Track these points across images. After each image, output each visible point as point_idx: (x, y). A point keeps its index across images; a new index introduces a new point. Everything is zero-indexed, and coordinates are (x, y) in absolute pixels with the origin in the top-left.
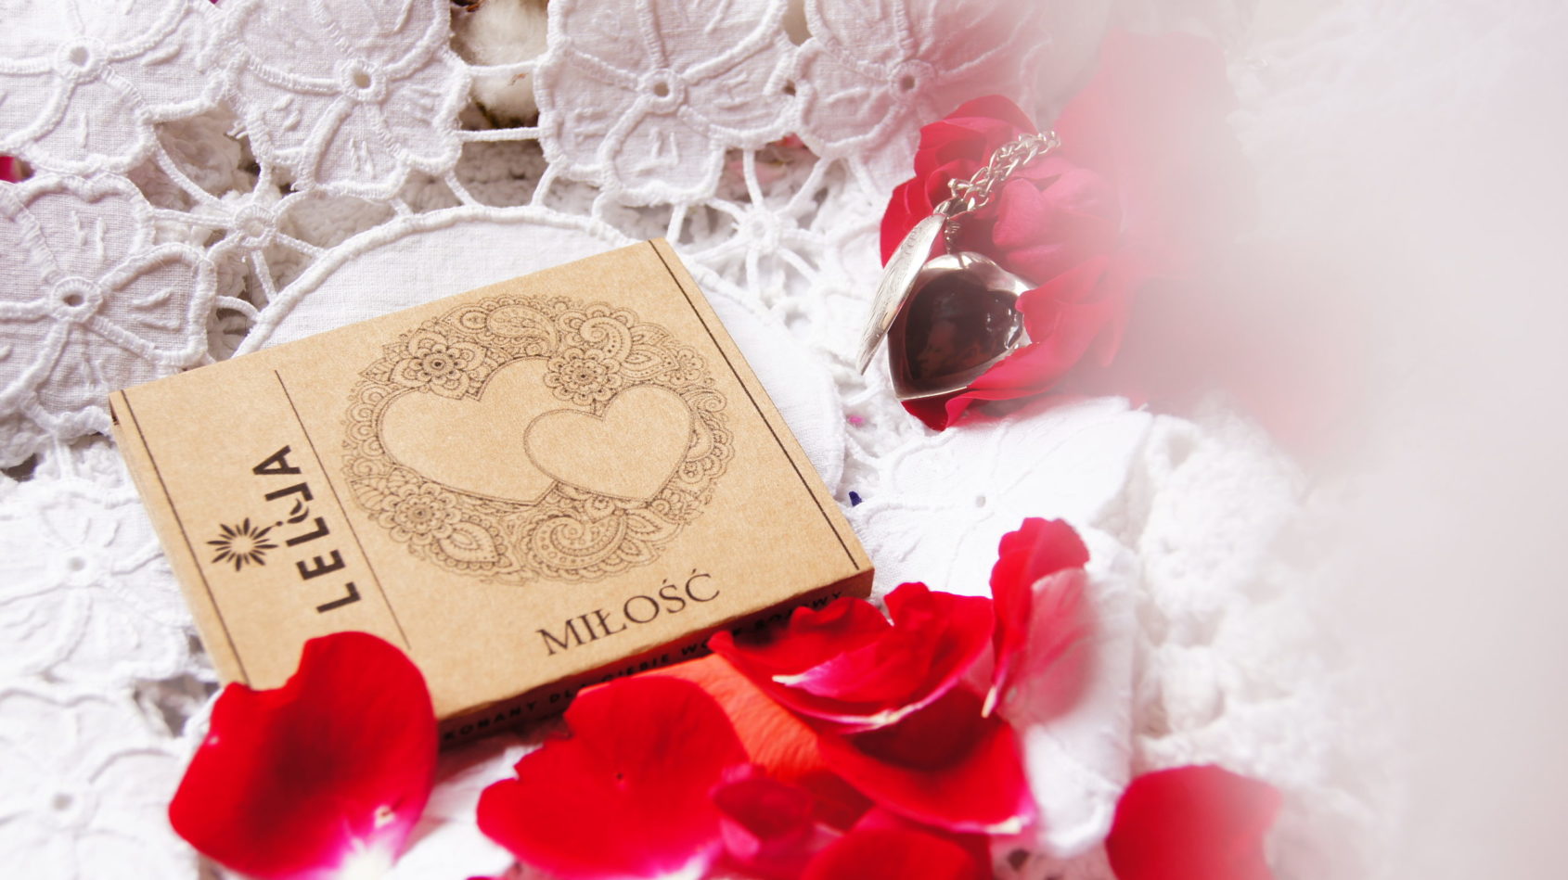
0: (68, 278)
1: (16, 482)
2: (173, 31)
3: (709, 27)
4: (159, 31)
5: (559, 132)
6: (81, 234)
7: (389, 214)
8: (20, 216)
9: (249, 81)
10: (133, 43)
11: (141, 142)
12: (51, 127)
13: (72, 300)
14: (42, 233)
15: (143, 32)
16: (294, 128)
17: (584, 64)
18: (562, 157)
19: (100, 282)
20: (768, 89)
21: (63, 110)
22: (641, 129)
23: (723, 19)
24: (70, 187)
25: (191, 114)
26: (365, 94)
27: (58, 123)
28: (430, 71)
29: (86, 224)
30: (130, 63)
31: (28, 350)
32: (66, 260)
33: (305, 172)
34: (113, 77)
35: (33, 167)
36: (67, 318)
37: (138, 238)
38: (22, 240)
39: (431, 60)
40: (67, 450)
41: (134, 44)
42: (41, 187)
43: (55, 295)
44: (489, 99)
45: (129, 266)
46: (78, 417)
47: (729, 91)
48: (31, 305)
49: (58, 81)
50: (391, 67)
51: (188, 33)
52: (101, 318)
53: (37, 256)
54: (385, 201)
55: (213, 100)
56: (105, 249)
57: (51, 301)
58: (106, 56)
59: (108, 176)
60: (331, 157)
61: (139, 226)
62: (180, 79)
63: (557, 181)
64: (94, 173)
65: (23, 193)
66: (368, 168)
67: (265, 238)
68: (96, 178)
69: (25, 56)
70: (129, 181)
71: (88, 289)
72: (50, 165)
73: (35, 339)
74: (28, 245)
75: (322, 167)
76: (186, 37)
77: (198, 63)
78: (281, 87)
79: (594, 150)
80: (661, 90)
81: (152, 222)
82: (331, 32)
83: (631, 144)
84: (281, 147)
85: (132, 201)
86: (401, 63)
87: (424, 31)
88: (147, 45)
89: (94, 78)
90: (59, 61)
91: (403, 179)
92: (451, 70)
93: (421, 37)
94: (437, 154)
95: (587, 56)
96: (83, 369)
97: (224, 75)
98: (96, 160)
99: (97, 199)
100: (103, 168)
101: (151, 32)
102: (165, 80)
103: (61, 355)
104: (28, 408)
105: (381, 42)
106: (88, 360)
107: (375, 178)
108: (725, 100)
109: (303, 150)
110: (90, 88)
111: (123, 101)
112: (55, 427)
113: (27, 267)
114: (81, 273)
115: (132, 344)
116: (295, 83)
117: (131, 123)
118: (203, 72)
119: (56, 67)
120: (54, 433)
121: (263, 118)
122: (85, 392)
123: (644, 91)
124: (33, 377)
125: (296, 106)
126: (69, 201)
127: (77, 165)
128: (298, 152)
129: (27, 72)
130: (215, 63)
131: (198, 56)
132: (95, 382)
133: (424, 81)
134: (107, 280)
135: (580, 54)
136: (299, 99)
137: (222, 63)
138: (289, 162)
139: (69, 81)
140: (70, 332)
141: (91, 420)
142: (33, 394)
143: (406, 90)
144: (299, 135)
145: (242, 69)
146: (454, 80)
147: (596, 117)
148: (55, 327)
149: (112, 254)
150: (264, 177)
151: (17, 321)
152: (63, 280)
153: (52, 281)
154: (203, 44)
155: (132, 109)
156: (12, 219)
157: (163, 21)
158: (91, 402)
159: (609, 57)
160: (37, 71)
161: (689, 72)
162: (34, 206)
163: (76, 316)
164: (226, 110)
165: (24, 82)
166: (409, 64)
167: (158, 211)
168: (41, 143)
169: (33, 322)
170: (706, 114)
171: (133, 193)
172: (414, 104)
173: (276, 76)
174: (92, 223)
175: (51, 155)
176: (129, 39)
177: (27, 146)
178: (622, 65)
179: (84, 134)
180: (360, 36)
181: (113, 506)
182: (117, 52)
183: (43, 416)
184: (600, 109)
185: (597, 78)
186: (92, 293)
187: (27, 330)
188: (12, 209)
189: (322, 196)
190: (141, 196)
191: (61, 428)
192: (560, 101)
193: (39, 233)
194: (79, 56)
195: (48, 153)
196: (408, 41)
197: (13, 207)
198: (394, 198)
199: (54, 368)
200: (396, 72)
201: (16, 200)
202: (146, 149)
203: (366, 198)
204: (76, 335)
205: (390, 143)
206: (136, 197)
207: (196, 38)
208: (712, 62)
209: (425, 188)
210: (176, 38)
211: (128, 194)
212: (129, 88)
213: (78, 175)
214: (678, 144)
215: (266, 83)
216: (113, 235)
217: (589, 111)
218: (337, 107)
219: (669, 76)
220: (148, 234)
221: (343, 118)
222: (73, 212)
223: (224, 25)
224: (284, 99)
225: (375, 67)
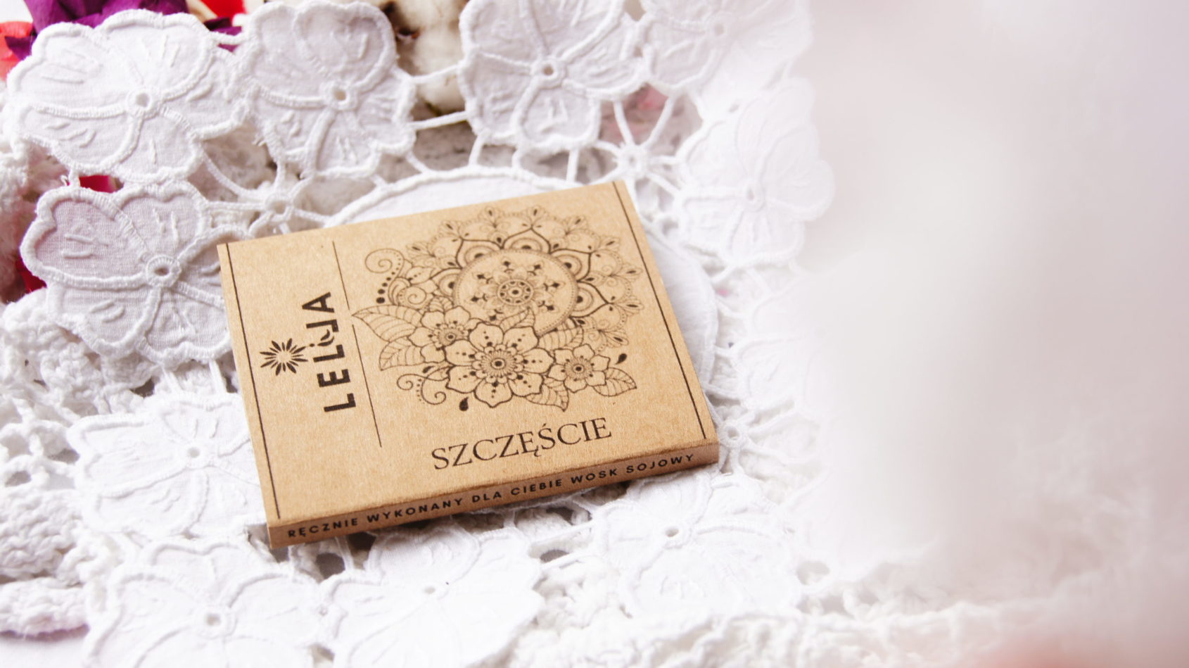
0: (156, 256)
1: (142, 398)
2: (205, 75)
3: (574, 22)
4: (195, 76)
5: (481, 112)
6: (161, 225)
7: (372, 187)
8: (118, 216)
9: (262, 104)
10: (178, 86)
11: (192, 157)
12: (130, 152)
13: (162, 271)
14: (135, 227)
15: (184, 78)
16: (297, 134)
17: (491, 61)
18: (487, 130)
19: (178, 258)
20: (624, 55)
21: (137, 139)
22: (538, 101)
23: (582, 15)
24: (149, 192)
25: (227, 131)
26: (343, 104)
27: (135, 149)
28: (388, 84)
29: (165, 217)
30: (178, 101)
31: (135, 309)
32: (153, 244)
33: (309, 164)
34: (168, 112)
35: (121, 181)
36: (159, 285)
37: (201, 224)
38: (121, 233)
39: (386, 76)
40: (172, 375)
41: (180, 87)
42: (129, 195)
43: (149, 269)
44: (432, 98)
45: (197, 245)
46: (177, 351)
47: (596, 62)
48: (133, 278)
49: (130, 119)
50: (359, 84)
51: (216, 74)
52: (182, 283)
53: (133, 243)
54: (367, 179)
55: (239, 120)
56: (179, 234)
57: (146, 274)
58: (161, 98)
59: (175, 182)
60: (326, 152)
61: (200, 215)
62: (214, 108)
63: (485, 147)
64: (165, 181)
65: (118, 200)
66: (352, 156)
67: (287, 215)
68: (166, 184)
69: (104, 104)
70: (189, 184)
71: (171, 263)
72: (134, 178)
73: (138, 301)
74: (125, 237)
75: (321, 158)
76: (215, 78)
77: (226, 95)
78: (285, 107)
79: (507, 121)
80: (548, 71)
81: (209, 212)
82: (315, 63)
83: (534, 112)
84: (290, 148)
85: (193, 198)
86: (365, 80)
87: (378, 56)
88: (189, 87)
89: (155, 114)
90: (129, 105)
91: (377, 161)
92: (400, 81)
93: (376, 61)
94: (398, 141)
95: (492, 56)
96: (175, 318)
97: (245, 102)
98: (165, 171)
99: (169, 199)
100: (170, 177)
101: (191, 76)
102: (205, 110)
103: (158, 310)
104: (142, 348)
105: (350, 67)
106: (177, 312)
107: (357, 163)
108: (594, 70)
109: (306, 149)
110: (153, 121)
111: (178, 128)
112: (161, 360)
113: (127, 251)
114: (165, 252)
115: (205, 298)
116: (294, 102)
117: (185, 143)
118: (229, 102)
119: (127, 109)
120: (161, 364)
121: (276, 130)
122: (179, 333)
123: (536, 73)
124: (142, 327)
125: (297, 118)
126: (151, 203)
127: (151, 176)
128: (303, 150)
129: (108, 115)
130: (237, 94)
131: (225, 90)
132: (184, 326)
133: (382, 91)
134: (183, 256)
135: (488, 56)
136: (298, 115)
137: (242, 94)
138: (297, 159)
139: (138, 118)
140: (162, 295)
141: (186, 352)
142: (144, 338)
143: (372, 99)
144: (302, 138)
145: (256, 96)
146: (404, 88)
147: (506, 97)
148: (151, 291)
149: (185, 237)
150: (280, 170)
151: (125, 290)
152: (152, 259)
153: (145, 260)
154: (227, 82)
155: (184, 133)
156: (113, 219)
157: (197, 68)
158: (184, 339)
159: (507, 54)
160: (115, 114)
161: (566, 55)
162: (127, 209)
163: (165, 283)
164: (250, 125)
165: (106, 123)
166: (371, 80)
167: (212, 203)
168: (125, 163)
169: (137, 289)
170: (583, 82)
171: (193, 192)
172: (378, 108)
173: (280, 99)
174: (168, 216)
175: (133, 171)
176: (175, 84)
177: (116, 167)
178: (518, 57)
179: (154, 154)
180: (335, 64)
181: (212, 409)
182: (168, 94)
183: (151, 352)
184: (507, 92)
185: (501, 70)
186: (174, 265)
187: (133, 295)
188: (112, 212)
189: (323, 180)
190: (199, 194)
191: (166, 361)
192: (478, 90)
193: (132, 227)
194: (143, 100)
195: (130, 170)
196: (368, 64)
197: (112, 211)
198: (373, 175)
199: (155, 320)
200: (363, 87)
201: (113, 205)
202: (198, 160)
203: (354, 178)
204: (167, 296)
205: (365, 137)
206: (195, 195)
207: (221, 78)
208: (580, 45)
209: (395, 166)
210: (208, 79)
211: (190, 193)
212: (180, 119)
213: (154, 183)
214: (567, 107)
215: (274, 105)
216: (183, 223)
217: (500, 94)
218: (324, 116)
219: (552, 61)
220: (207, 221)
221: (331, 124)
222: (154, 210)
223: (240, 66)
224: (287, 115)
225: (348, 85)
